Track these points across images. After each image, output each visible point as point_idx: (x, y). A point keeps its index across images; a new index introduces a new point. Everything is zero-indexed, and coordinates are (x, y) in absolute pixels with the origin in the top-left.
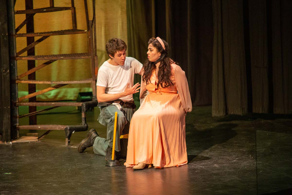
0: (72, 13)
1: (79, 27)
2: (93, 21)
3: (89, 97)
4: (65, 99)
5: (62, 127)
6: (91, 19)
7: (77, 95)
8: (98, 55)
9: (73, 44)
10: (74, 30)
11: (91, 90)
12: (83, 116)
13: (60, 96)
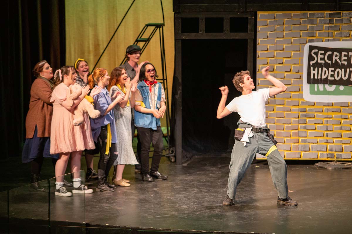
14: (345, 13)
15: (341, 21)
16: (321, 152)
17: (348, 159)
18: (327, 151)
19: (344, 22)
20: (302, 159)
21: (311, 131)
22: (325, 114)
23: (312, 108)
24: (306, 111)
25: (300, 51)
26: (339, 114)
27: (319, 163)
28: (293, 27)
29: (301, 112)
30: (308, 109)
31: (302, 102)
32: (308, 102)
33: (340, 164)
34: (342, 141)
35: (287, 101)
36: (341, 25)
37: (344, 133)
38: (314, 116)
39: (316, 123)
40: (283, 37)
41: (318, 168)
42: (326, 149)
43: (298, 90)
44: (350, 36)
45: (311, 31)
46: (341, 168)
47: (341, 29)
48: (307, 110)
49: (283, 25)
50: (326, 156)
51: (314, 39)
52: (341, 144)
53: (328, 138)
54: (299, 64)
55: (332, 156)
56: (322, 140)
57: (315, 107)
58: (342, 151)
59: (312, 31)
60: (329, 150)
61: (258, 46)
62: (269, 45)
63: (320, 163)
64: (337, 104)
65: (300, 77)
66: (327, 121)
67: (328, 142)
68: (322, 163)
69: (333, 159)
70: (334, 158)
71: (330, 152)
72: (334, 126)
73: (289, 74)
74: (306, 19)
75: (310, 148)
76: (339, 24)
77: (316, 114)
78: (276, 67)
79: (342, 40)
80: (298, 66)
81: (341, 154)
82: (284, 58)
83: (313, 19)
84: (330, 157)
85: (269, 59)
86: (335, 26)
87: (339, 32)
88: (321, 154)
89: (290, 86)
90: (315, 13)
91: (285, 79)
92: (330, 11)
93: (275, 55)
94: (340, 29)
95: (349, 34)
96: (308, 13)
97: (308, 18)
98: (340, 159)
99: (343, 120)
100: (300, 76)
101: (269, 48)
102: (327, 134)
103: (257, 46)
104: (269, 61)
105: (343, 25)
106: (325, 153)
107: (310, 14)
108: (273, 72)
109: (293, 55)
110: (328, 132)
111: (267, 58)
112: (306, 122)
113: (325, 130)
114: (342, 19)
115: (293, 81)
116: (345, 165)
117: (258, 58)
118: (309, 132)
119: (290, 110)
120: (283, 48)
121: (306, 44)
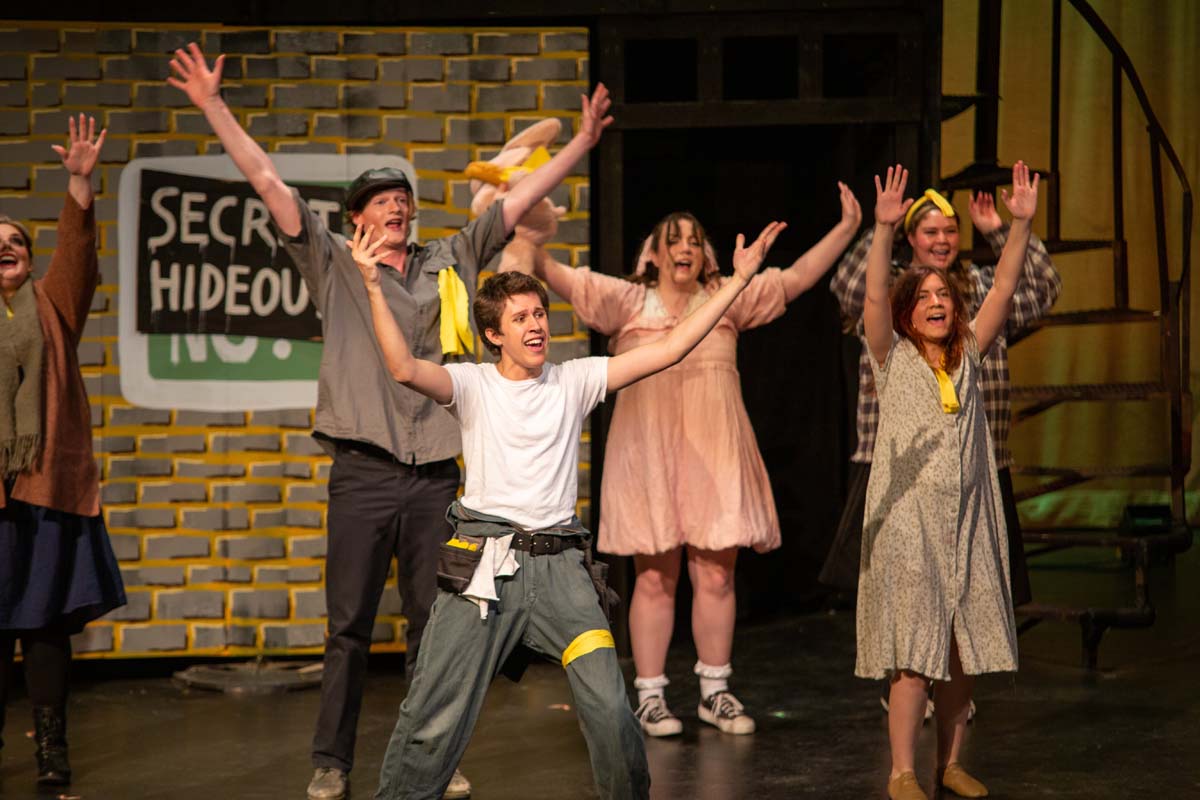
0: (1116, 260)
1: (1135, 302)
2: (1180, 284)
3: (1158, 522)
4: (1082, 523)
5: (1073, 613)
6: (1175, 276)
7: (1121, 513)
8: (1192, 388)
9: (1114, 355)
10: (1119, 312)
11: (1166, 499)
12: (1140, 579)
13: (1066, 514)
14: (288, 35)
15: (272, 68)
16: (202, 624)
17: (313, 646)
18: (223, 617)
19: (283, 73)
20: (121, 652)
21: (155, 535)
22: (213, 460)
23: (160, 434)
24: (134, 450)
25: (100, 192)
26: (274, 461)
27: (193, 669)
28: (68, 88)
29: (114, 453)
30: (146, 442)
31: (116, 411)
32: (145, 411)
33: (280, 672)
34: (284, 573)
36: (272, 86)
37: (293, 538)
38: (168, 471)
39: (175, 501)
40: (28, 134)
41: (187, 692)
42: (219, 606)
43: (99, 360)
44: (311, 132)
45: (143, 109)
46: (281, 688)
47: (271, 104)
48: (139, 443)
49: (25, 79)
50: (220, 639)
51: (158, 141)
52: (283, 586)
53: (228, 563)
55: (248, 637)
56: (204, 572)
57: (174, 431)
58: (286, 616)
59: (152, 109)
60: (235, 614)
63: (197, 672)
64: (263, 416)
65: (104, 303)
66: (225, 491)
67: (231, 576)
68: (203, 668)
69: (250, 652)
70: (253, 645)
71: (239, 622)
72: (254, 512)
74: (125, 57)
75: (155, 607)
76: (261, 81)
77: (177, 461)
79: (277, 147)
81: (282, 631)
82: (33, 223)
83: (153, 55)
84: (238, 642)
86: (248, 90)
87: (263, 114)
88: (199, 630)
90: (160, 31)
92: (226, 24)
94: (267, 102)
95: (307, 125)
96: (129, 32)
97: (130, 51)
98: (279, 651)
99: (289, 487)
100: (107, 302)
102: (225, 544)
105: (280, 85)
106: (218, 625)
107: (138, 34)
110: (228, 537)
112: (136, 494)
113: (217, 530)
114: (274, 61)
116: (299, 675)
118: (150, 541)
120: (29, 182)
121: (126, 162)
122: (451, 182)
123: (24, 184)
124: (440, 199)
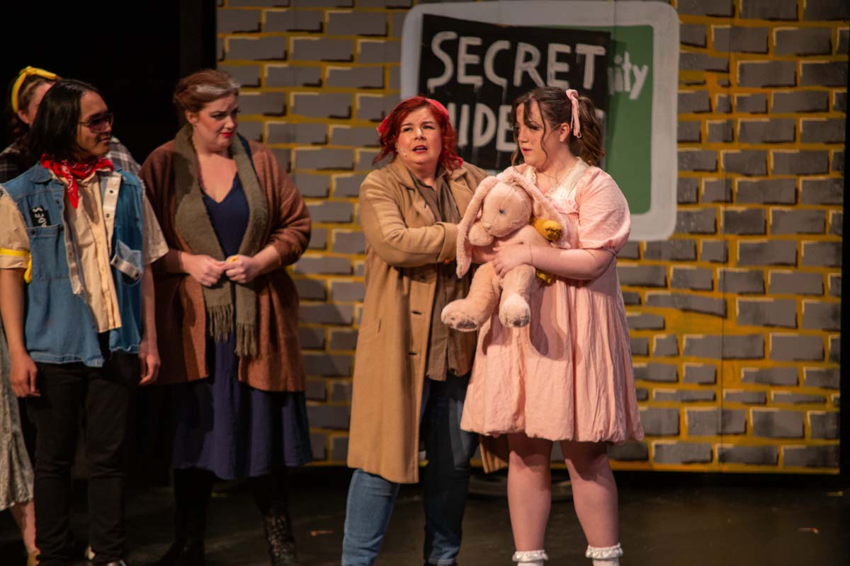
25: (386, 36)
35: (338, 235)
54: (383, 88)
61: (220, 12)
62: (265, 10)
73: (344, 126)
78: (296, 97)
80: (378, 95)
82: (325, 63)
85: (267, 66)
89: (348, 175)
91: (329, 146)
93: (291, 50)
101: (264, 20)
103: (219, 10)
104: (266, 74)
108: (284, 118)
109: (359, 50)
111: (259, 63)
115: (362, 153)
117: (222, 60)
119: (348, 270)
120: (322, 25)
121: (408, 8)
122: (713, 27)
123: (317, 27)
124: (702, 43)
